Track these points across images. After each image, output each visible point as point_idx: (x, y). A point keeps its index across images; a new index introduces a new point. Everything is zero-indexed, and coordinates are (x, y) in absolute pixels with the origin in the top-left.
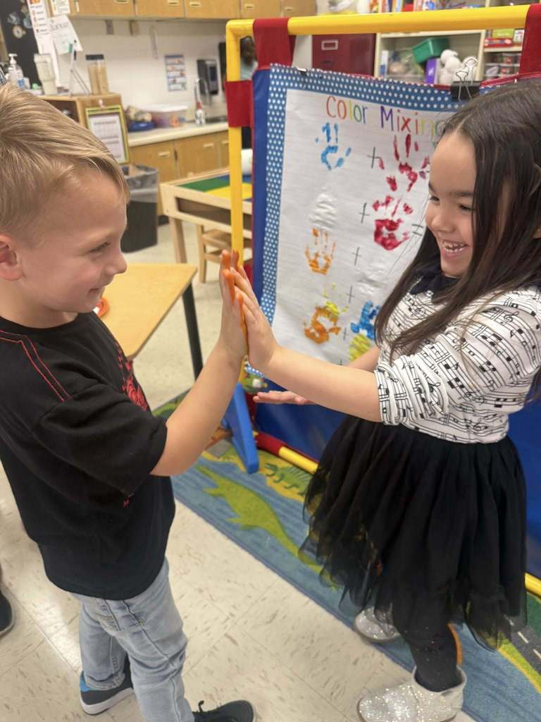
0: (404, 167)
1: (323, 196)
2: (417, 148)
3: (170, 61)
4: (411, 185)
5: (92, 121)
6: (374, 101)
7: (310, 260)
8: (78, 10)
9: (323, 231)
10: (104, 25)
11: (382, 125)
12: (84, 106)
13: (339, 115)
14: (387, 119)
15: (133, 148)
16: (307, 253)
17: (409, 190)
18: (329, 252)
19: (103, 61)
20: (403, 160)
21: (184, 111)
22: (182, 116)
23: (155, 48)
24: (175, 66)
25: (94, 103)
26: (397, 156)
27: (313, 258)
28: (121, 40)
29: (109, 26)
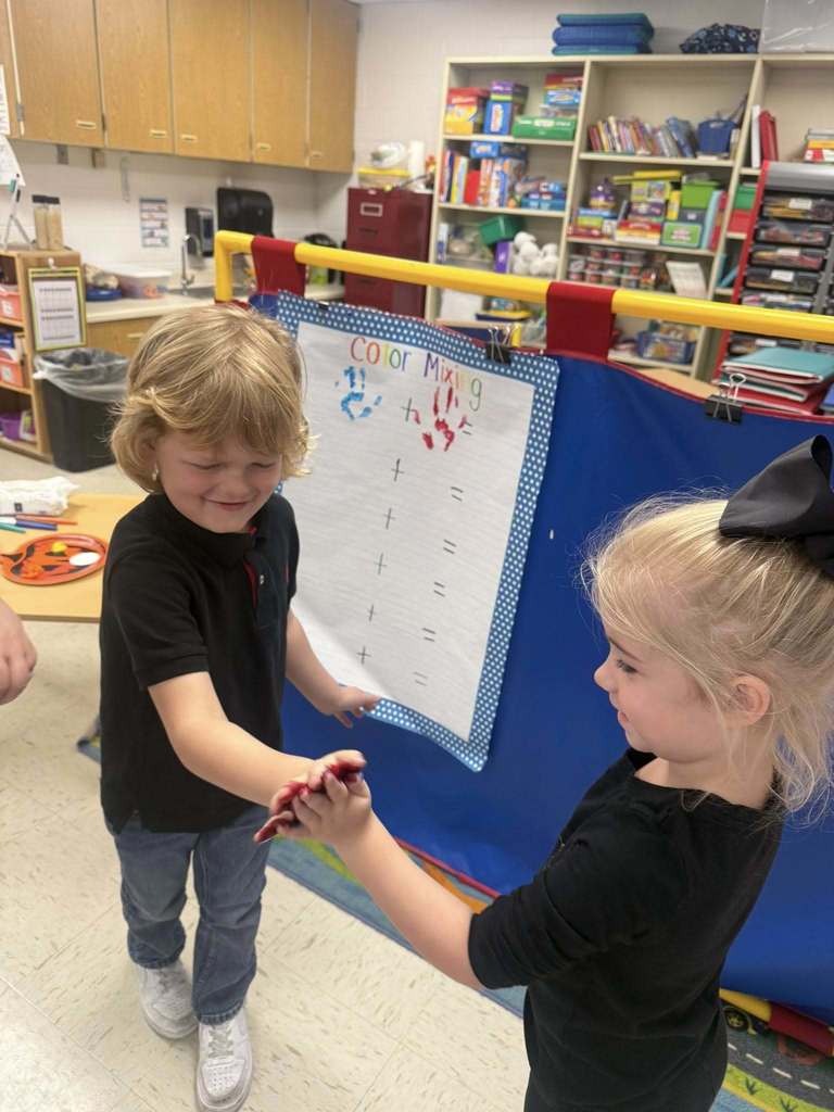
0: (441, 425)
2: (457, 404)
3: (147, 206)
4: (448, 445)
5: (36, 287)
6: (422, 346)
8: (23, 132)
10: (55, 151)
11: (426, 374)
12: (27, 265)
13: (368, 358)
14: (432, 367)
15: (93, 325)
17: (446, 449)
19: (57, 206)
20: (441, 416)
21: (166, 278)
22: (163, 284)
23: (126, 187)
24: (154, 214)
25: (41, 263)
26: (436, 410)
28: (78, 174)
29: (62, 154)
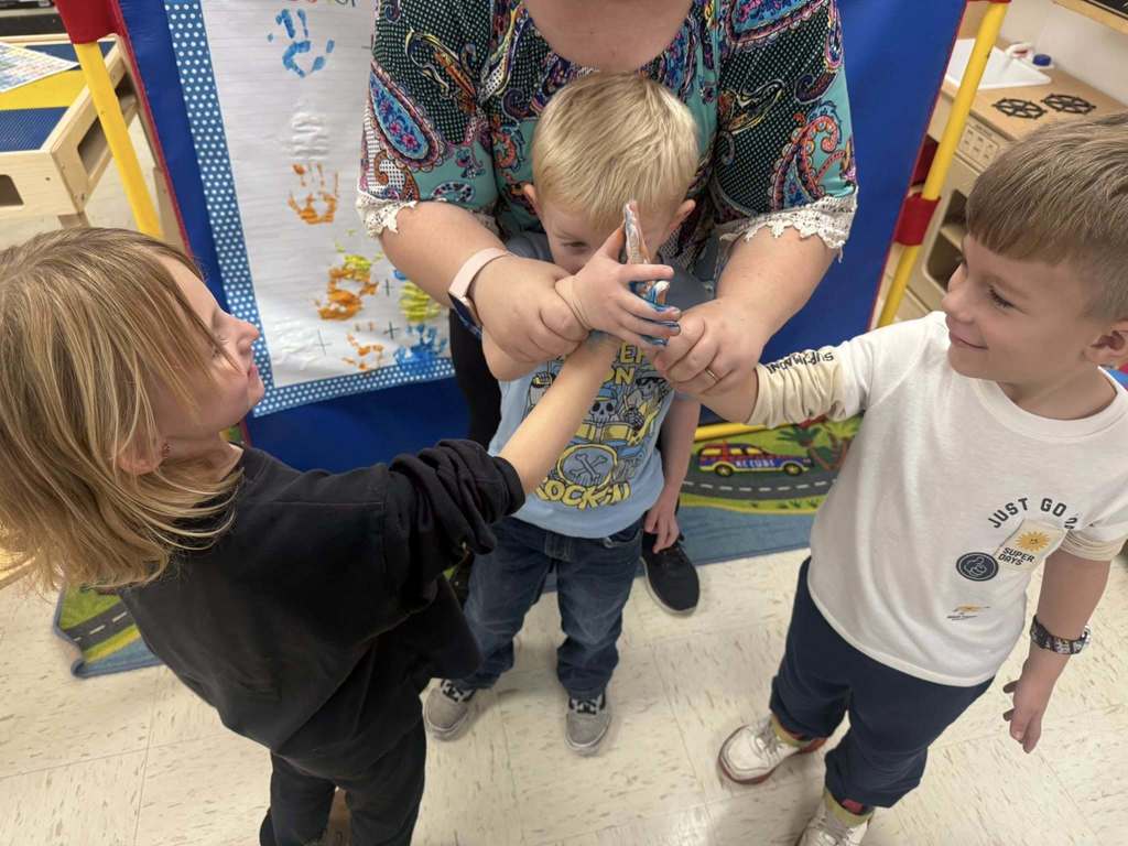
1: (301, 115)
7: (300, 212)
9: (313, 163)
16: (292, 203)
18: (328, 190)
27: (303, 207)
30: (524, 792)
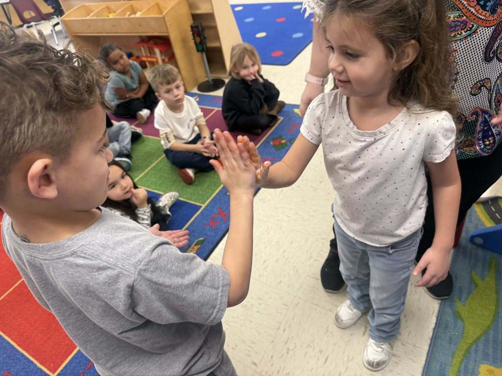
30: (316, 309)
